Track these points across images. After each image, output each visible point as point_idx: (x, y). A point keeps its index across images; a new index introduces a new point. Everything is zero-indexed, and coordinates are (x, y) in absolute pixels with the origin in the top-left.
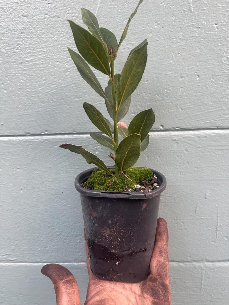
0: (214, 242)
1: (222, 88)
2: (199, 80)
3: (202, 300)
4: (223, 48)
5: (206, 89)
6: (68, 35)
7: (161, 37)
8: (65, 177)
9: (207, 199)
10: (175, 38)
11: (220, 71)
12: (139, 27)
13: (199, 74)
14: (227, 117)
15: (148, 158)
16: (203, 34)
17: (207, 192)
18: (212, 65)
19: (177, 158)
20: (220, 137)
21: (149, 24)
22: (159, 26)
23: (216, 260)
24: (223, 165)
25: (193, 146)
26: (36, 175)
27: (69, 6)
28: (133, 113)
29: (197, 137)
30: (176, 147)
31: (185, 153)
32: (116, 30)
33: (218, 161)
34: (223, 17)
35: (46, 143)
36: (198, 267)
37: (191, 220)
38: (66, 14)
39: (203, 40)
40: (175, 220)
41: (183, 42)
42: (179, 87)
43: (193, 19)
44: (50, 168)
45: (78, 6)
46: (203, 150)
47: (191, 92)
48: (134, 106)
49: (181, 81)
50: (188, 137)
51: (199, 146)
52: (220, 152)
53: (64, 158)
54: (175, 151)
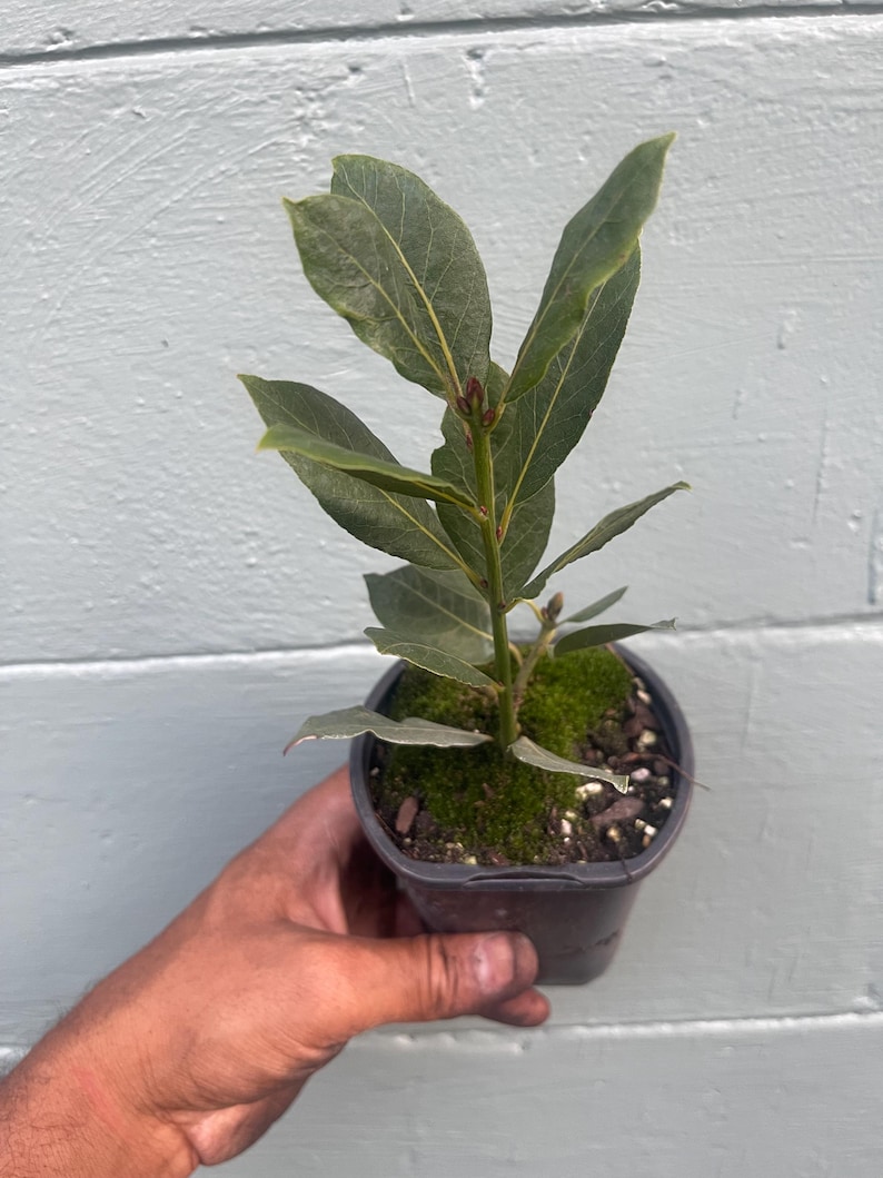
0: (805, 540)
8: (171, 268)
9: (783, 352)
24: (860, 186)
25: (737, 91)
26: (36, 261)
30: (661, 98)
31: (700, 131)
35: (70, 94)
44: (98, 221)
46: (783, 112)
50: (716, 47)
51: (764, 91)
52: (851, 124)
53: (160, 168)
54: (658, 121)
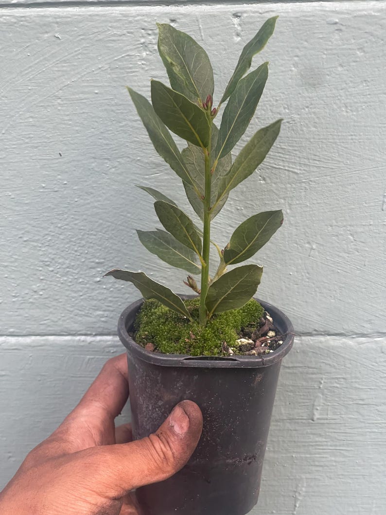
8: (68, 115)
19: (340, 69)
25: (378, 38)
30: (336, 40)
31: (358, 57)
35: (22, 25)
37: (371, 227)
40: (331, 226)
44: (30, 90)
50: (366, 15)
53: (66, 65)
54: (335, 52)
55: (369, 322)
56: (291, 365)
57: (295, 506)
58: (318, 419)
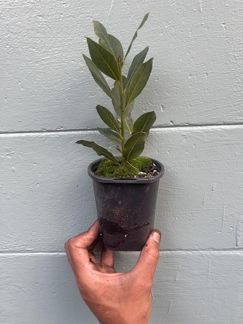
0: (220, 231)
1: (230, 86)
2: (207, 78)
3: (209, 287)
4: (230, 46)
5: (214, 86)
6: (83, 35)
7: (171, 36)
8: (80, 171)
9: (213, 191)
10: (184, 38)
11: (228, 69)
12: (151, 27)
13: (207, 72)
14: (234, 113)
15: (158, 153)
16: (211, 33)
17: (214, 184)
18: (220, 63)
19: (186, 152)
20: (227, 132)
21: (159, 24)
22: (170, 25)
23: (222, 248)
24: (229, 159)
25: (201, 141)
26: (52, 169)
27: (83, 6)
28: (144, 110)
29: (205, 132)
30: (185, 142)
31: (193, 148)
32: (128, 29)
33: (224, 155)
34: (230, 17)
35: (62, 138)
36: (205, 255)
37: (198, 211)
38: (80, 14)
39: (212, 39)
40: (183, 211)
41: (192, 41)
42: (188, 84)
43: (202, 19)
44: (65, 162)
45: (92, 6)
46: (211, 145)
47: (199, 89)
48: (145, 103)
49: (190, 79)
50: (196, 132)
51: (207, 141)
52: (226, 147)
53: (79, 153)
54: (184, 146)
55: (197, 245)
56: (167, 262)
57: (169, 311)
58: (178, 280)
